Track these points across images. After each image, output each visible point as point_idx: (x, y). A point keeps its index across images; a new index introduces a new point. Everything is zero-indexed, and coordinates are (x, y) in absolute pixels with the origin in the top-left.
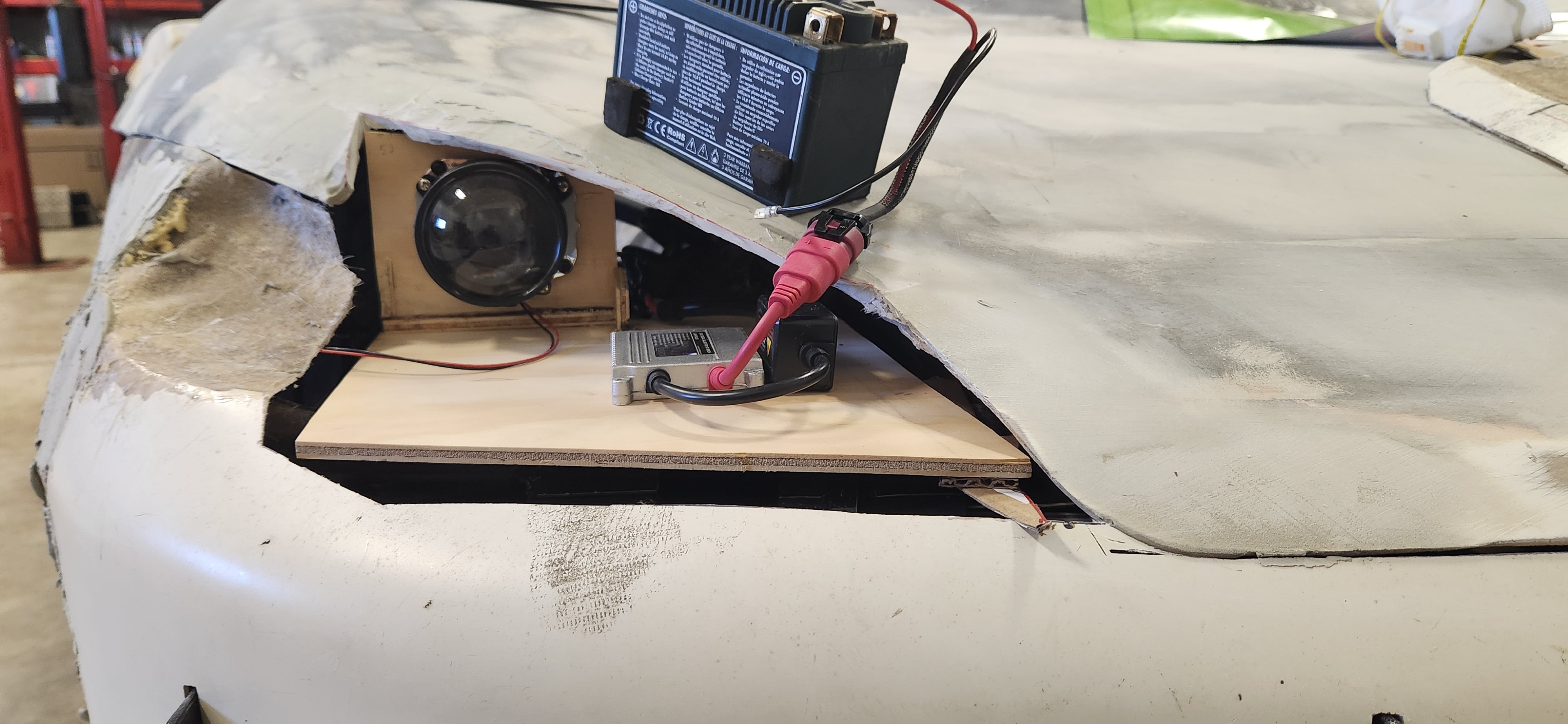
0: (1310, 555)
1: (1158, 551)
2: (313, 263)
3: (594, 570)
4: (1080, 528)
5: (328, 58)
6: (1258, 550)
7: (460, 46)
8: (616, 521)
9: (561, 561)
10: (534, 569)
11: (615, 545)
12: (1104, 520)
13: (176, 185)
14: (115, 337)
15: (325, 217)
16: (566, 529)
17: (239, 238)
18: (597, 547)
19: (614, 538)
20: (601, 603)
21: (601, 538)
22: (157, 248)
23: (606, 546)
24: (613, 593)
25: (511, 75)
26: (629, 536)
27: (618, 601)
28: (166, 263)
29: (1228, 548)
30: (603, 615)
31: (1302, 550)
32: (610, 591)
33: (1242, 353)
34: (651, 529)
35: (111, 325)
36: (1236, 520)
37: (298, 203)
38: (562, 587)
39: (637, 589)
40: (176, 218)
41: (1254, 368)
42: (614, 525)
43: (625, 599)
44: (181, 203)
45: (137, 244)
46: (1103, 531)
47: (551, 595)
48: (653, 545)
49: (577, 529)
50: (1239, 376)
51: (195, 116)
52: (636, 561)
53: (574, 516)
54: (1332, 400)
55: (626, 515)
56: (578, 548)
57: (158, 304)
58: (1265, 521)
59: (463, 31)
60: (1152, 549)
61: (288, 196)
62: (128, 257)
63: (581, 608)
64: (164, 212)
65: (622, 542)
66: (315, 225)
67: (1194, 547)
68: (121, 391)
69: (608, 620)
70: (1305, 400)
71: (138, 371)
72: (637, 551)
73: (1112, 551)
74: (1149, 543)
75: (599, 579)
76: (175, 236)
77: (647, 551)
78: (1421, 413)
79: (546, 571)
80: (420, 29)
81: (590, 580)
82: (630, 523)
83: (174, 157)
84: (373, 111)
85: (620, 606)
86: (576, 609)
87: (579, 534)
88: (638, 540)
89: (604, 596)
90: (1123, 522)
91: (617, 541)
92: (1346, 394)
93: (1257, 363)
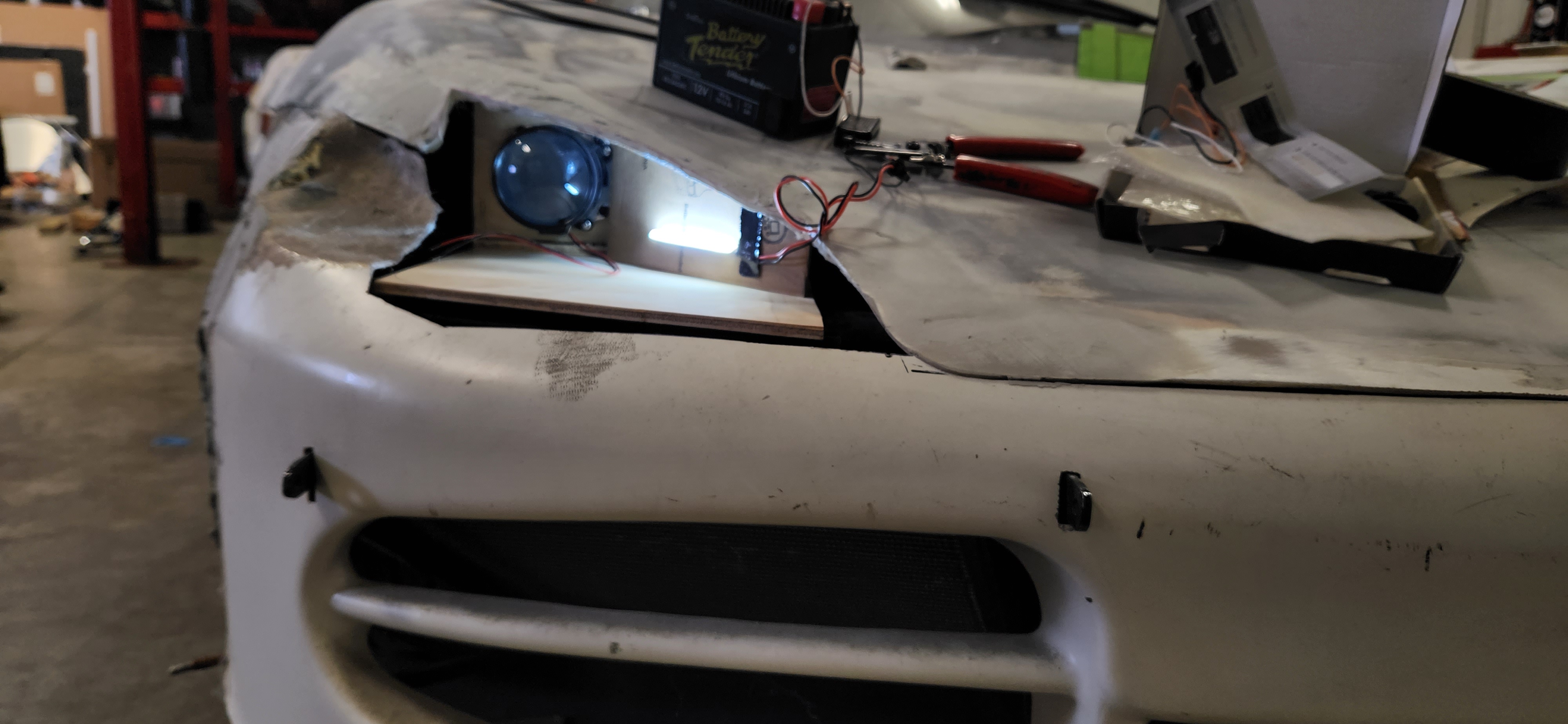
0: (1043, 380)
1: (943, 372)
2: (410, 195)
3: (577, 365)
4: (896, 358)
6: (1009, 375)
7: (531, 48)
8: (595, 340)
9: (556, 360)
10: (539, 364)
11: (592, 353)
12: (913, 353)
13: (315, 135)
14: (268, 233)
15: (420, 162)
16: (562, 343)
17: (358, 176)
18: (580, 354)
19: (592, 349)
20: (579, 384)
21: (584, 349)
23: (586, 354)
24: (587, 379)
26: (602, 348)
27: (588, 383)
28: (306, 189)
29: (990, 373)
30: (579, 390)
31: (1038, 377)
32: (585, 378)
33: (1052, 272)
34: (617, 345)
35: (267, 225)
36: (1000, 358)
37: (402, 152)
38: (554, 374)
39: (603, 378)
41: (1055, 281)
42: (593, 342)
43: (595, 382)
45: (285, 173)
46: (911, 361)
47: (545, 378)
49: (569, 344)
50: (1042, 284)
52: (604, 362)
53: (568, 337)
54: (1099, 300)
55: (602, 337)
56: (568, 354)
57: (297, 215)
58: (1020, 360)
59: (535, 38)
60: (939, 371)
61: (394, 145)
62: (278, 184)
63: (565, 387)
66: (413, 168)
67: (967, 370)
69: (581, 394)
70: (1081, 299)
73: (913, 371)
74: (938, 366)
75: (579, 371)
77: (611, 356)
78: (1158, 310)
79: (545, 365)
81: (573, 371)
82: (604, 342)
83: (313, 116)
84: (460, 87)
85: (591, 386)
86: (563, 387)
87: (570, 346)
88: (608, 351)
89: (581, 380)
90: (925, 355)
91: (594, 350)
92: (1112, 297)
93: (1058, 278)
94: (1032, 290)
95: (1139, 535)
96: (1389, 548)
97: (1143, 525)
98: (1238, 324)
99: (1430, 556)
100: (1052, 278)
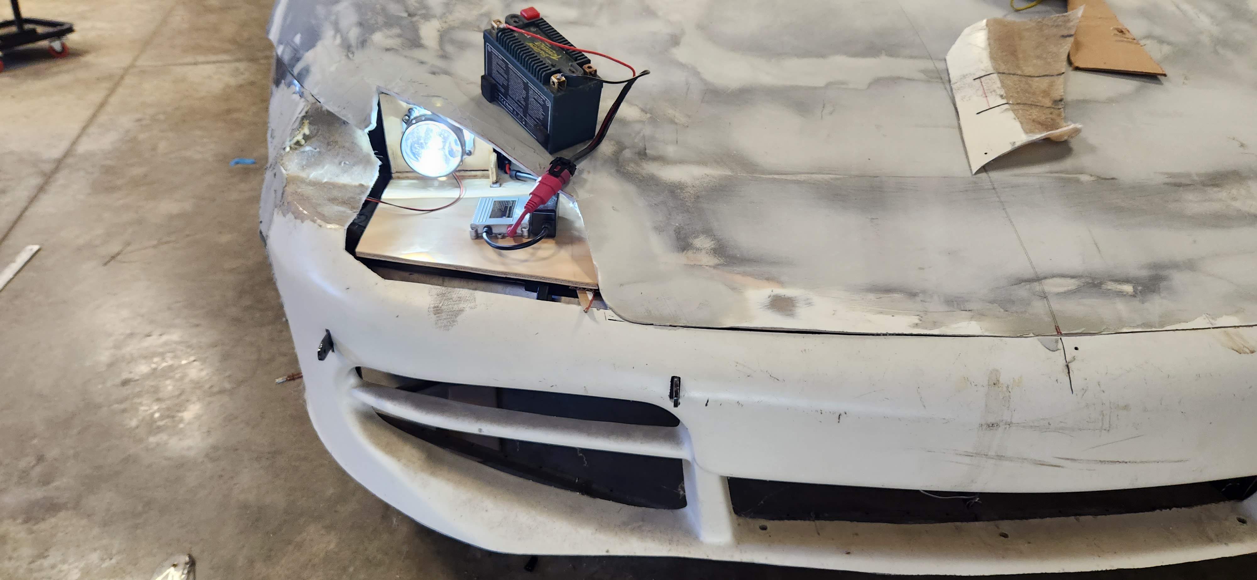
1: (623, 320)
3: (447, 310)
4: (603, 311)
5: (363, 42)
8: (456, 294)
9: (438, 307)
10: (429, 308)
11: (455, 303)
12: (610, 308)
13: (303, 114)
16: (441, 296)
18: (449, 303)
19: (455, 300)
20: (449, 322)
21: (451, 300)
22: (298, 144)
23: (452, 303)
24: (452, 319)
25: (445, 56)
26: (460, 300)
27: (453, 321)
29: (645, 322)
30: (449, 326)
31: (668, 324)
33: (699, 242)
34: (467, 298)
36: (652, 312)
38: (437, 315)
39: (460, 318)
40: (306, 129)
41: (698, 249)
42: (455, 296)
43: (456, 321)
44: (307, 121)
46: (609, 312)
47: (433, 317)
48: (466, 304)
49: (444, 295)
50: (690, 252)
51: (308, 70)
52: (461, 309)
53: (444, 291)
54: (715, 267)
55: (460, 292)
56: (444, 302)
58: (662, 313)
60: (621, 320)
63: (442, 323)
64: (300, 126)
65: (457, 302)
67: (634, 320)
68: (293, 217)
70: (706, 265)
71: (298, 208)
72: (461, 306)
73: (609, 319)
74: (621, 317)
75: (449, 314)
76: (305, 137)
77: (464, 306)
78: (743, 273)
79: (433, 309)
80: (407, 15)
81: (446, 314)
82: (460, 295)
85: (455, 323)
87: (444, 298)
88: (462, 302)
89: (450, 319)
90: (616, 310)
92: (724, 264)
93: (701, 246)
95: (706, 405)
96: (822, 413)
97: (708, 401)
99: (841, 417)
100: (698, 247)
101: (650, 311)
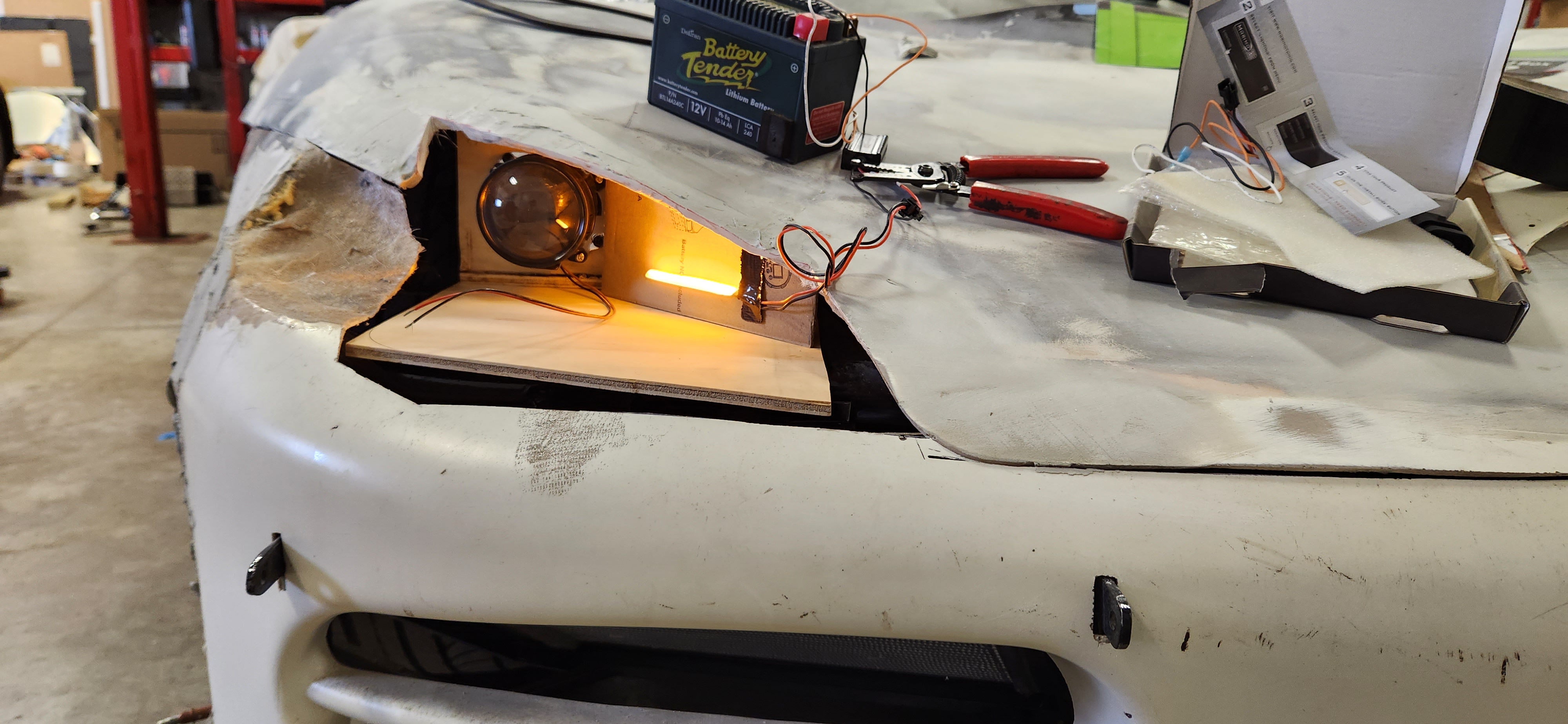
0: (1073, 466)
1: (962, 458)
2: (389, 233)
3: (560, 453)
4: (911, 440)
5: (411, 71)
6: (1036, 461)
7: (518, 64)
8: (580, 421)
9: (538, 446)
10: (519, 451)
11: (577, 437)
12: (930, 435)
13: (287, 168)
14: (236, 283)
15: (399, 197)
16: (545, 426)
17: (333, 212)
18: (565, 438)
19: (578, 433)
20: (563, 475)
21: (568, 433)
22: (270, 217)
23: (571, 438)
24: (572, 469)
25: (554, 89)
26: (588, 432)
27: (575, 474)
28: (277, 229)
29: (1015, 459)
30: (563, 483)
31: (1068, 463)
32: (570, 468)
33: (1079, 326)
34: (605, 428)
35: (234, 274)
36: (1025, 440)
37: (380, 186)
38: (536, 464)
39: (590, 467)
40: (286, 195)
41: (1083, 338)
42: (578, 425)
43: (580, 473)
44: (290, 183)
45: (255, 212)
46: (927, 444)
47: (528, 467)
48: (604, 439)
49: (553, 426)
50: (1069, 343)
51: (305, 114)
52: (591, 448)
53: (551, 417)
54: (1132, 363)
55: (589, 418)
56: (551, 438)
57: (268, 260)
58: (1047, 442)
59: (523, 51)
60: (959, 457)
61: (372, 180)
62: (249, 223)
63: (548, 478)
64: (278, 188)
65: (583, 436)
66: (392, 203)
67: (989, 456)
68: (238, 321)
69: (566, 486)
70: (1111, 362)
71: (251, 307)
72: (592, 442)
73: (930, 457)
74: (957, 452)
75: (563, 459)
76: (285, 208)
77: (599, 442)
78: (1196, 374)
79: (527, 452)
80: (487, 48)
81: (557, 460)
82: (590, 423)
83: (287, 146)
84: (441, 115)
85: (576, 478)
86: (545, 478)
87: (553, 429)
88: (595, 435)
89: (565, 471)
90: (943, 438)
91: (579, 435)
92: (1146, 359)
93: (1086, 334)
94: (1056, 351)
95: (1184, 647)
96: (1462, 659)
97: (1187, 636)
98: (1285, 391)
99: (1507, 666)
100: (1080, 334)
101: (1021, 440)
